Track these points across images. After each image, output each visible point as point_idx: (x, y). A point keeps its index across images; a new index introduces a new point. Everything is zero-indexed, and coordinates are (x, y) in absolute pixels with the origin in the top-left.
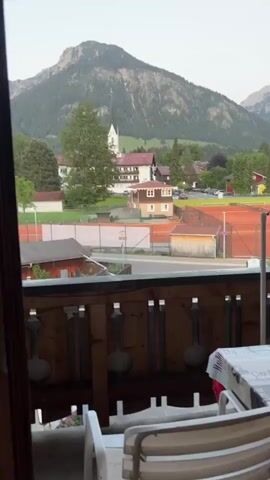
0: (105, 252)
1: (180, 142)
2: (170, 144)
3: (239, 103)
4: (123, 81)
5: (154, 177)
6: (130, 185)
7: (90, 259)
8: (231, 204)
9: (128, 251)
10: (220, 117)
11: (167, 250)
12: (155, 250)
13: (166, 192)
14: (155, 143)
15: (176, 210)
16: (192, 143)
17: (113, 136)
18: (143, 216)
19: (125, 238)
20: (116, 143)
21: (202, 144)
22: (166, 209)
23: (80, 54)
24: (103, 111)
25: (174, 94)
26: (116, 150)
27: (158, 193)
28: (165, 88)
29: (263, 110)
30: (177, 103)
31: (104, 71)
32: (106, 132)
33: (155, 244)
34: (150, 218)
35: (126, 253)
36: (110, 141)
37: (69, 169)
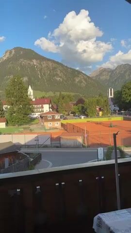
0: (28, 148)
1: (63, 93)
2: (58, 94)
3: (88, 75)
4: (34, 65)
5: (51, 110)
6: (39, 113)
7: (19, 152)
8: (88, 121)
9: (39, 146)
10: (80, 82)
11: (59, 145)
12: (53, 145)
13: (57, 117)
14: (51, 94)
15: (62, 125)
16: (68, 93)
17: (30, 91)
18: (46, 128)
19: (38, 140)
20: (32, 94)
21: (72, 94)
22: (57, 125)
23: (13, 52)
24: (25, 79)
25: (59, 71)
26: (32, 97)
27: (53, 117)
28: (54, 69)
29: (99, 78)
30: (60, 75)
31: (25, 61)
32: (27, 89)
33: (53, 142)
34: (50, 129)
35: (39, 147)
36: (29, 93)
37: (9, 107)
